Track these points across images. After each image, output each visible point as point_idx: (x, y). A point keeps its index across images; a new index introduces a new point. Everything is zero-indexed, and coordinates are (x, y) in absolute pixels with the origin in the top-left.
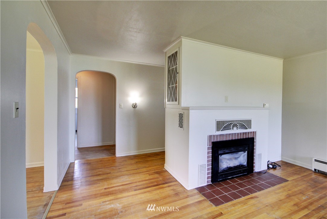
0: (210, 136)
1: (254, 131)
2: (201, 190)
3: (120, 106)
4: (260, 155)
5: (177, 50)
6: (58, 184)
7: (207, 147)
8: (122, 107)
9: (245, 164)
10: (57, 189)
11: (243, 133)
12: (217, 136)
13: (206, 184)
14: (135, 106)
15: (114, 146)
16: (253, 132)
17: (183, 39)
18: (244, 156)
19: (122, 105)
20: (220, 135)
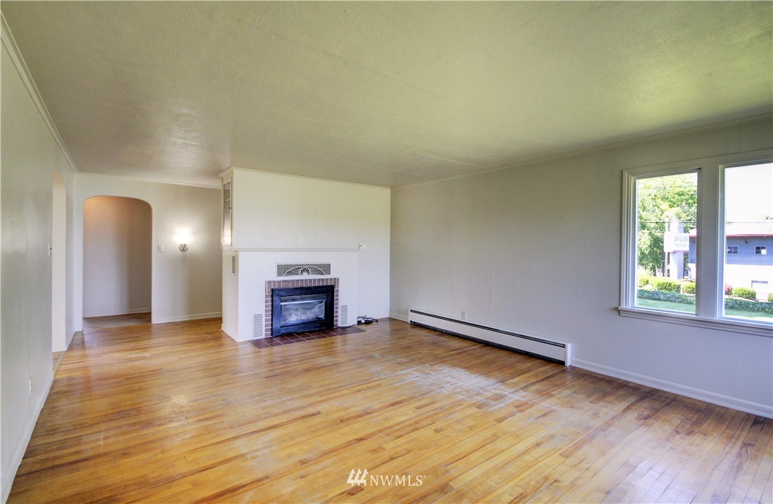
0: (269, 282)
1: (336, 276)
2: (257, 343)
3: (159, 248)
4: (345, 307)
5: (230, 180)
6: (66, 343)
7: (265, 294)
8: (162, 249)
9: (322, 316)
10: (65, 349)
11: (319, 280)
12: (279, 282)
13: (264, 337)
14: (184, 248)
15: (150, 314)
16: (335, 279)
17: (234, 170)
18: (320, 307)
19: (162, 247)
20: (284, 281)
